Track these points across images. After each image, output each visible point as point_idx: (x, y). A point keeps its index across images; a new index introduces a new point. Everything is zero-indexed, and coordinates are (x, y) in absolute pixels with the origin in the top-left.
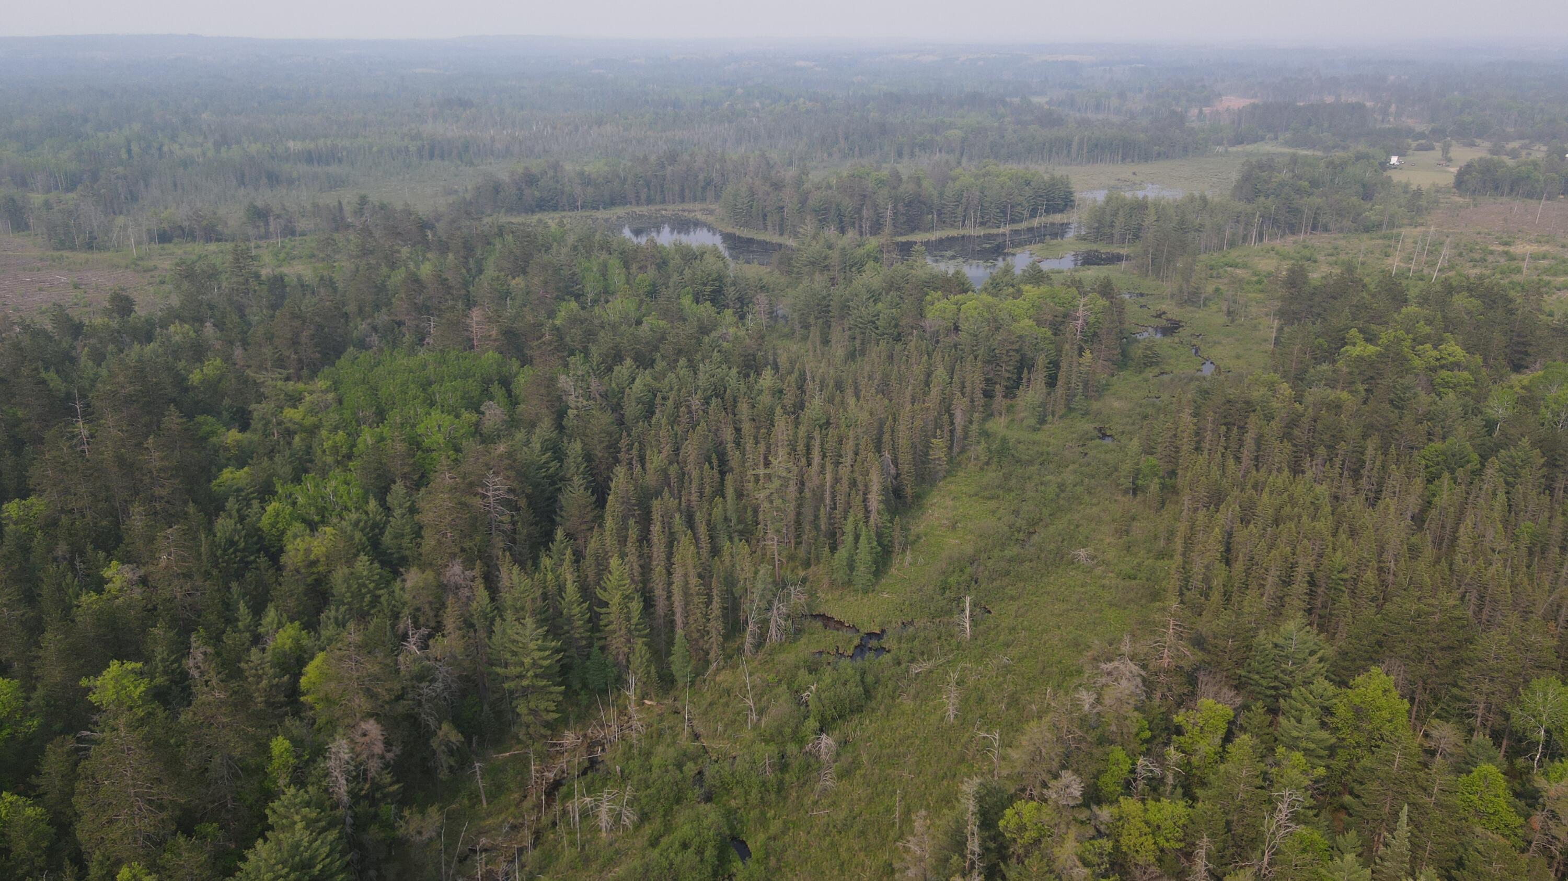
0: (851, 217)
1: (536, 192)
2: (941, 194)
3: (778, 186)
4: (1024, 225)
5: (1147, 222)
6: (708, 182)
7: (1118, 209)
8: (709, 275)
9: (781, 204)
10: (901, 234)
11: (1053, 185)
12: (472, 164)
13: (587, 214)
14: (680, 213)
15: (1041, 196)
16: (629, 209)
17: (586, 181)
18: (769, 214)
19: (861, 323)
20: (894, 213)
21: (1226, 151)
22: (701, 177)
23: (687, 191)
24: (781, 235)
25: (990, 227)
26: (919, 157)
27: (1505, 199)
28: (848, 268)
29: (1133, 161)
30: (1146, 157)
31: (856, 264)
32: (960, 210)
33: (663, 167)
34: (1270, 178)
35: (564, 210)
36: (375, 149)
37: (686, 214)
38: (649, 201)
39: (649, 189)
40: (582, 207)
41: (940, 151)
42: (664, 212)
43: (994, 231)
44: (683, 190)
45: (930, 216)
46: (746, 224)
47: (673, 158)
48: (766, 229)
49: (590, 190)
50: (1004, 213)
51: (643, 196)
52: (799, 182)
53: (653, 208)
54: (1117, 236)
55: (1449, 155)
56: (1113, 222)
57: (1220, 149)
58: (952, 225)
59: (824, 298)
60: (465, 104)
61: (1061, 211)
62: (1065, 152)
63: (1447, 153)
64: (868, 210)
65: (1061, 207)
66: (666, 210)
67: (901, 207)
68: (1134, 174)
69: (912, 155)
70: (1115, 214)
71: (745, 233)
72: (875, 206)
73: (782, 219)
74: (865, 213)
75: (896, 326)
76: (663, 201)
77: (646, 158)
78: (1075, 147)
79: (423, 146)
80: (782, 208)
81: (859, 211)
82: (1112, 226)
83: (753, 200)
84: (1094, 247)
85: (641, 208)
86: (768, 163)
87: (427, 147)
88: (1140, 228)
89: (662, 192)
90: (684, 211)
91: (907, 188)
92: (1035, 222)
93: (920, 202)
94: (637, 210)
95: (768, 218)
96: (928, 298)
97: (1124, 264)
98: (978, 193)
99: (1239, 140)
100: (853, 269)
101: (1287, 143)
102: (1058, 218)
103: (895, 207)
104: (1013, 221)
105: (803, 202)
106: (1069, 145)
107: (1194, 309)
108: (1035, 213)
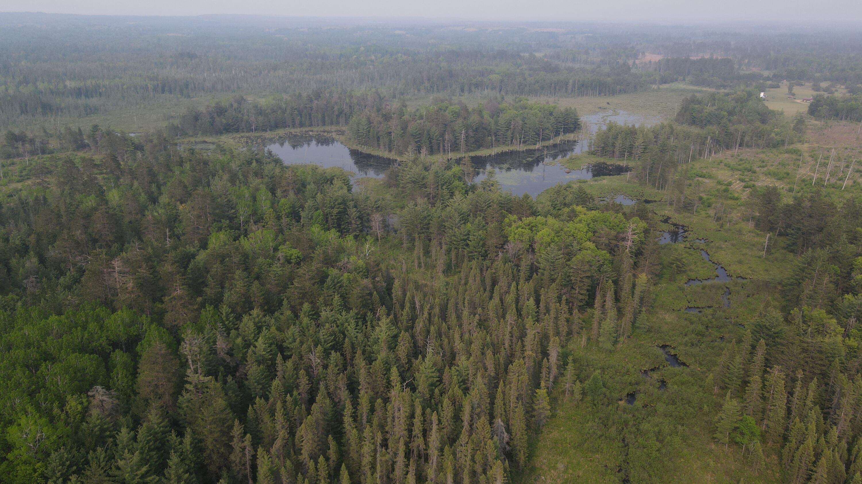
0: (437, 140)
1: (223, 120)
2: (496, 123)
3: (387, 117)
4: (551, 142)
5: (637, 144)
6: (341, 112)
7: (617, 135)
8: (336, 200)
9: (390, 130)
10: (471, 151)
11: (567, 115)
12: (189, 97)
13: (258, 134)
14: (322, 133)
15: (560, 122)
16: (288, 130)
17: (259, 111)
18: (381, 137)
19: (455, 241)
20: (467, 137)
21: (659, 88)
22: (336, 108)
23: (327, 118)
24: (390, 151)
25: (529, 144)
26: (475, 92)
27: (843, 122)
28: (440, 186)
29: (605, 95)
30: (613, 93)
31: (446, 183)
32: (509, 133)
33: (311, 101)
34: (702, 109)
35: (243, 132)
36: (125, 87)
37: (326, 134)
38: (301, 125)
39: (301, 117)
40: (256, 130)
41: (487, 88)
42: (311, 133)
43: (532, 147)
44: (324, 118)
45: (490, 138)
46: (366, 144)
47: (318, 95)
48: (379, 145)
49: (261, 118)
50: (538, 135)
51: (297, 122)
52: (401, 114)
53: (304, 129)
54: (617, 153)
55: (793, 92)
56: (614, 143)
57: (655, 87)
58: (504, 143)
59: (425, 217)
60: (191, 56)
61: (572, 132)
62: (564, 89)
63: (791, 91)
64: (448, 134)
65: (572, 129)
66: (312, 131)
67: (471, 133)
68: (608, 103)
69: (470, 91)
70: (616, 138)
71: (365, 150)
72: (454, 131)
73: (390, 141)
74: (447, 137)
75: (484, 245)
76: (311, 125)
77: (300, 95)
78: (570, 88)
79: (158, 85)
80: (390, 133)
81: (442, 135)
82: (613, 145)
83: (370, 127)
84: (602, 160)
85: (296, 130)
86: (380, 97)
87: (160, 85)
88: (631, 147)
89: (310, 118)
90: (324, 132)
91: (474, 118)
92: (558, 140)
93: (483, 128)
94: (293, 131)
95: (381, 140)
96: (507, 220)
97: (628, 175)
98: (521, 122)
99: (664, 81)
100: (444, 187)
101: (692, 83)
102: (571, 136)
103: (466, 132)
104: (543, 140)
105: (404, 128)
106: (567, 84)
107: (689, 214)
108: (557, 134)
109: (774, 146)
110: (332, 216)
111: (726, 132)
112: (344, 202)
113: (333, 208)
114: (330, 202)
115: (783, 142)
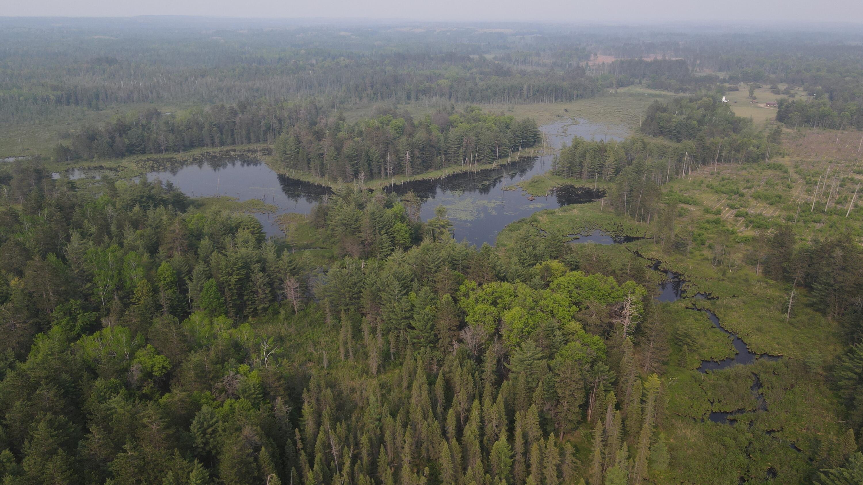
0: (378, 162)
1: (125, 140)
2: (446, 139)
3: (319, 136)
4: (509, 159)
5: (607, 163)
6: (269, 128)
7: (585, 153)
9: (322, 152)
10: (418, 173)
11: (525, 127)
12: (98, 109)
13: (167, 156)
14: (245, 153)
15: (518, 136)
16: (205, 150)
17: (172, 129)
18: (312, 160)
19: (394, 319)
20: (412, 157)
21: (616, 92)
22: (263, 123)
23: (252, 135)
24: (323, 176)
25: (484, 163)
26: (422, 100)
27: (816, 130)
28: (377, 231)
29: (562, 101)
30: (570, 98)
31: (385, 225)
32: (461, 150)
33: (236, 114)
34: (670, 118)
35: (152, 153)
36: (21, 98)
37: (249, 154)
38: (222, 143)
39: (222, 134)
40: (166, 150)
41: (436, 95)
42: (232, 153)
43: (488, 167)
44: (248, 133)
45: (439, 157)
46: (295, 167)
47: (243, 107)
48: (309, 169)
49: (171, 137)
50: (494, 152)
51: (217, 140)
52: (337, 129)
53: (225, 148)
54: (585, 174)
55: (754, 95)
56: (582, 162)
57: (612, 91)
58: (455, 162)
59: (355, 284)
60: (110, 61)
61: (532, 146)
62: (518, 95)
63: (752, 94)
64: (391, 155)
65: (531, 143)
66: (234, 151)
67: (417, 153)
68: (566, 110)
69: (417, 98)
70: (583, 156)
71: (293, 174)
72: (397, 151)
73: (323, 164)
74: (389, 158)
75: (432, 328)
76: (234, 143)
77: (223, 107)
78: (524, 93)
79: (62, 96)
80: (322, 154)
81: (384, 156)
82: (581, 165)
83: (299, 147)
84: (568, 182)
85: (215, 149)
86: (316, 108)
87: (64, 96)
88: (601, 166)
89: (232, 135)
90: (249, 151)
91: (420, 135)
92: (516, 156)
93: (431, 146)
94: (211, 150)
95: (312, 163)
96: (462, 288)
97: (602, 202)
98: (474, 138)
99: (621, 85)
100: (383, 232)
101: (649, 87)
102: (530, 152)
103: (412, 152)
104: (500, 157)
105: (338, 149)
106: (521, 90)
107: (681, 257)
108: (515, 149)
109: (754, 161)
110: (230, 285)
111: (703, 146)
112: (247, 266)
113: (230, 274)
114: (227, 267)
115: (763, 156)
